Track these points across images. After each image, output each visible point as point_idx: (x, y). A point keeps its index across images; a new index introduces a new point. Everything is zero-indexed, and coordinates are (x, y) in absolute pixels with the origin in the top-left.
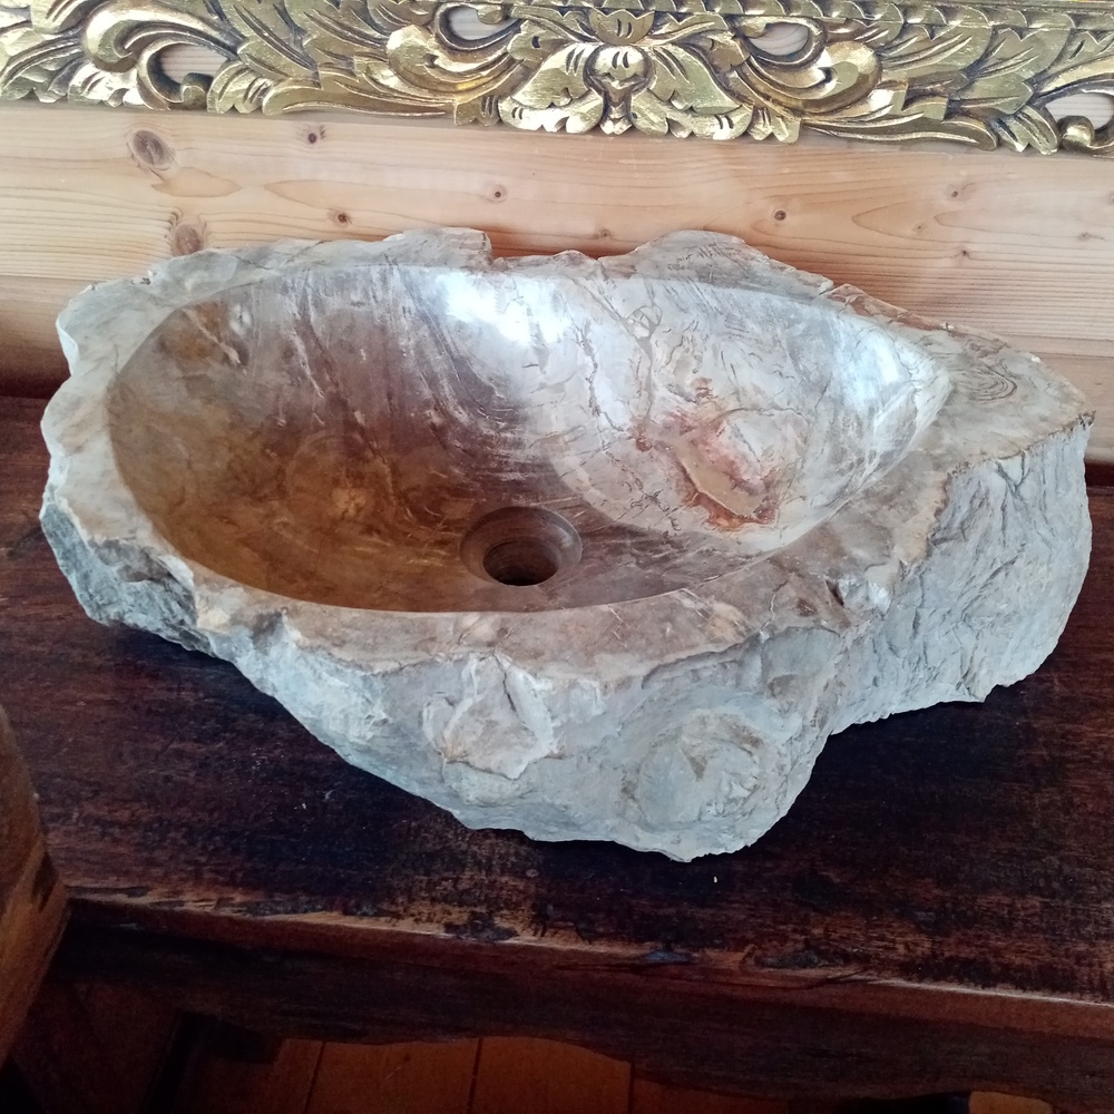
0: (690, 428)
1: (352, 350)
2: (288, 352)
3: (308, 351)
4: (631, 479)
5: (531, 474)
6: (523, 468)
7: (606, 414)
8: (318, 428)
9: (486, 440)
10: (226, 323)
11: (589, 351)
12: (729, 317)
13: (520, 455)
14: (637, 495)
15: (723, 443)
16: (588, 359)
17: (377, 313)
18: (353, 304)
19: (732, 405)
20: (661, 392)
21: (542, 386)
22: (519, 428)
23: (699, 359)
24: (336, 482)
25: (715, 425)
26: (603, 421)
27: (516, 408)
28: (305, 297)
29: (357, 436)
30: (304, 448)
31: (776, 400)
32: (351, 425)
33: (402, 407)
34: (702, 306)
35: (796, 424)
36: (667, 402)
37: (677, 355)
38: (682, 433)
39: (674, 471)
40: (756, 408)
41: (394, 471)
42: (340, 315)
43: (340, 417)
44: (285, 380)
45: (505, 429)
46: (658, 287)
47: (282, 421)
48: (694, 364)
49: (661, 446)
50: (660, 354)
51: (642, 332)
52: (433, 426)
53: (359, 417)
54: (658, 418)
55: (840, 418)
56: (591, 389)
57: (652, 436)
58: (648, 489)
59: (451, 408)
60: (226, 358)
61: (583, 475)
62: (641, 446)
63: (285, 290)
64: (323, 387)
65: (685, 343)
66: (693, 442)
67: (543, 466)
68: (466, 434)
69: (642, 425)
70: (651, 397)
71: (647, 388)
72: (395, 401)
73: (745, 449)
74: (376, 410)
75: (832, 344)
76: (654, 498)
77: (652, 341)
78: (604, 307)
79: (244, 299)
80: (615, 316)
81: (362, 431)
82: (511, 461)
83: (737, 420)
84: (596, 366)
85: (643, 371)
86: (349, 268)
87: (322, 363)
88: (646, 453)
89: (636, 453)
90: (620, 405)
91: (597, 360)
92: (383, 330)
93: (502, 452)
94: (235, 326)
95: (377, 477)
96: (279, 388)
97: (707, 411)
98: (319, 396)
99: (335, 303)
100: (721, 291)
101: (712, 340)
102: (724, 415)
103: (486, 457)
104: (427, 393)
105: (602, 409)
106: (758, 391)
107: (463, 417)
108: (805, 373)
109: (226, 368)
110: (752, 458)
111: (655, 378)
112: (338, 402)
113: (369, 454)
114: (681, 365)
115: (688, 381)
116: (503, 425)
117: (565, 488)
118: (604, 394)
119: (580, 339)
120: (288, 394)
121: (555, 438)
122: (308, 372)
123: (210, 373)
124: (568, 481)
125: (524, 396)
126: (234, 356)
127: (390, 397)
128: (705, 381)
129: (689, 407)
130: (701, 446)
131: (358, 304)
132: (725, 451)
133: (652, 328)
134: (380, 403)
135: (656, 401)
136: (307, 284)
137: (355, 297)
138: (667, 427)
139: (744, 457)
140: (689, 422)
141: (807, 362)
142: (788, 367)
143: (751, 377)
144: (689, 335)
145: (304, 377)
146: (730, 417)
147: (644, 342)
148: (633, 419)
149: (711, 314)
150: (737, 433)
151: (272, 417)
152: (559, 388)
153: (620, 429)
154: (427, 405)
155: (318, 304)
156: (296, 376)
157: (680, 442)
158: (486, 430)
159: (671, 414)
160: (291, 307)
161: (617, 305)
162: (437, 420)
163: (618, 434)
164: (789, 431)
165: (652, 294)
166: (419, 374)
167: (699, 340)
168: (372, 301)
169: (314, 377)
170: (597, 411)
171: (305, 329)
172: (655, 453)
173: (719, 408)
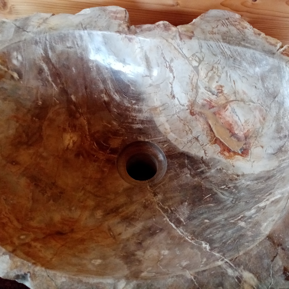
0: (213, 107)
1: (69, 68)
2: (41, 71)
3: (49, 69)
4: (187, 129)
5: (146, 125)
6: (142, 122)
7: (177, 98)
8: (56, 104)
9: (127, 109)
10: (10, 61)
11: (171, 71)
12: (235, 59)
13: (141, 116)
14: (190, 137)
15: (227, 115)
16: (171, 75)
17: (79, 51)
18: (68, 47)
19: (232, 98)
20: (202, 90)
21: (151, 85)
22: (141, 104)
23: (219, 77)
24: (65, 130)
25: (224, 107)
26: (176, 101)
27: (140, 94)
28: (46, 45)
29: (73, 107)
30: (50, 115)
31: (252, 99)
32: (70, 101)
33: (91, 93)
34: (223, 53)
35: (261, 110)
36: (204, 95)
37: (210, 74)
38: (210, 109)
39: (206, 126)
40: (242, 100)
41: (89, 123)
42: (62, 53)
43: (64, 98)
44: (40, 84)
45: (135, 104)
46: (203, 43)
47: (40, 103)
48: (217, 79)
49: (200, 114)
50: (202, 73)
51: (195, 64)
52: (105, 101)
53: (73, 97)
54: (200, 101)
55: (281, 111)
56: (172, 87)
57: (197, 109)
58: (195, 134)
59: (112, 94)
60: (12, 77)
61: (167, 126)
62: (192, 114)
63: (36, 43)
64: (57, 85)
65: (214, 69)
66: (215, 114)
67: (150, 121)
68: (119, 105)
69: (193, 104)
70: (197, 92)
71: (195, 88)
72: (88, 90)
73: (236, 119)
74: (80, 94)
75: (281, 78)
76: (197, 139)
77: (200, 68)
78: (179, 52)
79: (18, 49)
80: (184, 56)
81: (75, 104)
82: (137, 119)
83: (234, 105)
84: (174, 77)
85: (195, 80)
86: (64, 31)
87: (56, 75)
88: (194, 117)
89: (190, 116)
90: (184, 95)
91: (175, 75)
92: (82, 59)
93: (134, 114)
94: (15, 62)
95: (82, 127)
96: (38, 88)
97: (222, 101)
98: (55, 89)
99: (59, 47)
100: (233, 48)
101: (226, 69)
102: (228, 102)
103: (127, 117)
104: (102, 86)
105: (176, 96)
106: (244, 93)
107: (117, 97)
108: (267, 89)
109: (13, 82)
110: (239, 123)
111: (199, 84)
112: (64, 91)
113: (78, 115)
114: (211, 79)
115: (214, 86)
116: (134, 102)
117: (160, 132)
118: (177, 90)
119: (168, 66)
120: (42, 90)
121: (156, 108)
122: (50, 79)
123: (5, 86)
124: (161, 129)
125: (143, 89)
126: (16, 75)
127: (86, 88)
128: (221, 86)
129: (213, 98)
130: (217, 115)
131: (70, 47)
132: (228, 119)
133: (200, 62)
134: (82, 91)
135: (199, 94)
136: (46, 39)
137: (69, 44)
138: (203, 106)
139: (236, 122)
140: (213, 104)
141: (269, 84)
142: (259, 85)
143: (242, 86)
144: (216, 66)
145: (48, 81)
146: (231, 104)
147: (196, 68)
148: (189, 101)
149: (227, 58)
150: (234, 111)
151: (35, 101)
152: (158, 86)
153: (183, 106)
154: (102, 92)
155: (52, 48)
156: (45, 81)
157: (208, 112)
158: (127, 105)
159: (205, 100)
160: (40, 51)
161: (185, 51)
162: (106, 99)
163: (182, 108)
164: (257, 113)
165: (201, 47)
166: (98, 78)
167: (220, 68)
168: (76, 46)
169: (53, 81)
170: (174, 97)
171: (47, 60)
172: (198, 117)
173: (227, 99)
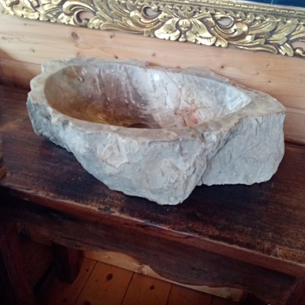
0: (188, 111)
1: (110, 83)
2: (94, 81)
3: (99, 81)
4: (171, 121)
5: (147, 117)
6: (145, 115)
7: (168, 106)
8: (98, 99)
9: (138, 108)
10: (81, 72)
11: (166, 90)
12: (202, 85)
13: (145, 112)
14: (172, 124)
15: (196, 115)
16: (166, 92)
17: (117, 75)
18: (112, 72)
19: (199, 106)
20: (183, 102)
21: (154, 97)
22: (146, 106)
23: (193, 95)
24: (100, 112)
25: (194, 111)
26: (167, 107)
27: (147, 101)
28: (101, 68)
29: (107, 103)
30: (94, 103)
31: (210, 106)
32: (106, 100)
33: (119, 98)
34: (195, 81)
35: (214, 112)
36: (184, 104)
37: (188, 93)
38: (186, 112)
39: (182, 120)
40: (205, 107)
41: (114, 112)
42: (108, 74)
43: (104, 98)
44: (92, 87)
45: (143, 106)
46: (185, 76)
47: (90, 96)
48: (191, 95)
49: (180, 114)
50: (184, 92)
51: (180, 87)
52: (126, 103)
53: (109, 99)
54: (181, 108)
55: (225, 110)
56: (166, 99)
57: (178, 112)
58: (175, 123)
59: (131, 100)
60: (79, 80)
61: (160, 119)
62: (175, 114)
63: (96, 66)
64: (101, 90)
65: (190, 91)
66: (188, 114)
67: (150, 116)
68: (133, 106)
69: (176, 109)
70: (180, 103)
71: (179, 100)
72: (118, 96)
73: (200, 117)
74: (113, 98)
75: (225, 93)
76: (176, 126)
77: (182, 89)
78: (171, 80)
79: (86, 67)
80: (174, 82)
81: (109, 102)
82: (143, 113)
83: (200, 110)
84: (167, 93)
85: (179, 96)
86: (112, 64)
87: (102, 85)
88: (176, 116)
89: (174, 115)
90: (172, 104)
91: (168, 92)
92: (118, 80)
93: (141, 111)
94: (83, 73)
95: (110, 113)
96: (90, 89)
97: (193, 107)
98: (100, 92)
99: (107, 71)
100: (201, 78)
101: (197, 90)
102: (197, 108)
103: (137, 112)
104: (126, 95)
105: (168, 104)
106: (206, 103)
107: (133, 102)
108: (218, 100)
109: (79, 82)
110: (202, 119)
111: (182, 98)
112: (104, 95)
113: (109, 107)
114: (188, 96)
115: (190, 100)
116: (143, 105)
117: (154, 121)
118: (169, 100)
119: (165, 86)
120: (93, 90)
121: (154, 110)
122: (98, 86)
123: (75, 82)
124: (156, 120)
125: (149, 99)
126: (81, 79)
127: (117, 95)
128: (194, 100)
129: (189, 106)
130: (190, 115)
131: (113, 73)
132: (195, 117)
133: (183, 86)
134: (114, 96)
135: (181, 104)
136: (101, 66)
137: (113, 71)
138: (183, 110)
139: (200, 119)
140: (188, 109)
141: (219, 97)
142: (214, 98)
143: (205, 100)
144: (191, 88)
145: (97, 87)
146: (199, 109)
147: (180, 89)
148: (175, 107)
149: (197, 84)
150: (199, 113)
151: (88, 95)
152: (158, 98)
153: (171, 109)
154: (125, 98)
155: (104, 71)
156: (95, 87)
157: (185, 114)
158: (138, 105)
159: (184, 107)
160: (97, 71)
161: (175, 79)
162: (127, 102)
163: (170, 110)
164: (212, 113)
165: (183, 77)
166: (125, 91)
167: (193, 90)
168: (117, 73)
169: (100, 88)
170: (166, 104)
171: (99, 76)
172: (178, 116)
173: (196, 106)
